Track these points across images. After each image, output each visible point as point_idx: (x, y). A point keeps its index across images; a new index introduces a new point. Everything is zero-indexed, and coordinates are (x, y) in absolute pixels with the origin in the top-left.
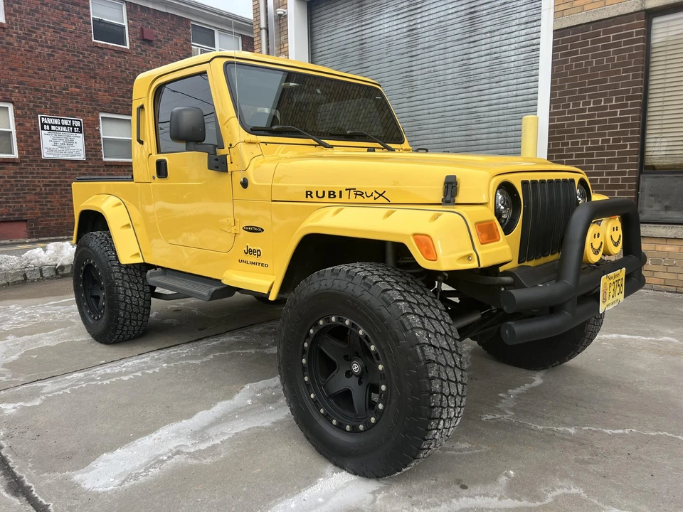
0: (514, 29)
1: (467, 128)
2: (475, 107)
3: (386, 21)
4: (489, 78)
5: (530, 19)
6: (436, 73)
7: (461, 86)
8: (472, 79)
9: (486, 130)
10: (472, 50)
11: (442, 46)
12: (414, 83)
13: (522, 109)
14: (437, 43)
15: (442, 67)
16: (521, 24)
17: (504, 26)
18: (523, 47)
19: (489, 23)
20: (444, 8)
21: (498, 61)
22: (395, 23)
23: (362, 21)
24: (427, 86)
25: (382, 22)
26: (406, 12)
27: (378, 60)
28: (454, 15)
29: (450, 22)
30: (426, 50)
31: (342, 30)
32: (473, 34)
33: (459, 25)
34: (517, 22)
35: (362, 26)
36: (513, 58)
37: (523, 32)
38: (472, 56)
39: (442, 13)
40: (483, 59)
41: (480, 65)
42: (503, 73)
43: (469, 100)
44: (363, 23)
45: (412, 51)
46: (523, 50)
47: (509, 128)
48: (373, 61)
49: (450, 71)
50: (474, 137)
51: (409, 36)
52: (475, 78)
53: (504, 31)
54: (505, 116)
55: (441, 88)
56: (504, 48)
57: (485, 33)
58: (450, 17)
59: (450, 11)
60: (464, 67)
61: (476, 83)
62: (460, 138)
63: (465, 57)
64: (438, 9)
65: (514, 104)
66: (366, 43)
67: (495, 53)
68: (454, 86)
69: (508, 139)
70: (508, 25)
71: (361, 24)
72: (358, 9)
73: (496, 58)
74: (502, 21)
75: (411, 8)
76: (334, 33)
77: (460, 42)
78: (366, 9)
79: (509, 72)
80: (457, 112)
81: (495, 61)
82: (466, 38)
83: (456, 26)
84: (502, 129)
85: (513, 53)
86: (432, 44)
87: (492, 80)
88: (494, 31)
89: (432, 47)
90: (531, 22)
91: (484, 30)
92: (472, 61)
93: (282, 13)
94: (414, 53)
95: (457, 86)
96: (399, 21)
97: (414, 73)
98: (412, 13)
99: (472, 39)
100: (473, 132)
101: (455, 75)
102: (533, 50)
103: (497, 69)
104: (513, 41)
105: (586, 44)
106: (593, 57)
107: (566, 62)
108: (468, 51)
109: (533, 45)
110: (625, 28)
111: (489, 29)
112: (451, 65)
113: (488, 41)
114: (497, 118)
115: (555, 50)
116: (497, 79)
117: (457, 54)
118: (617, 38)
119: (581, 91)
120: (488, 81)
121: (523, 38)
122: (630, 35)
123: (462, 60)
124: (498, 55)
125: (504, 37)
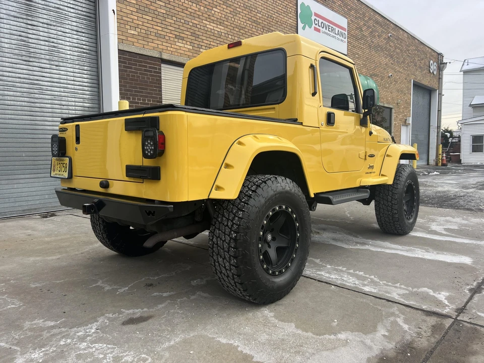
0: (68, 31)
1: (30, 96)
2: (37, 80)
4: (49, 60)
5: (80, 30)
7: (20, 58)
8: (32, 55)
9: (50, 101)
10: (30, 31)
13: (79, 91)
16: (73, 30)
17: (59, 25)
18: (76, 47)
19: (45, 16)
21: (56, 49)
32: (30, 18)
34: (70, 27)
36: (69, 52)
37: (75, 37)
38: (30, 36)
40: (42, 43)
41: (39, 47)
42: (61, 60)
43: (31, 72)
46: (76, 49)
47: (70, 103)
49: (6, 41)
50: (38, 105)
52: (35, 56)
53: (59, 29)
54: (66, 94)
56: (60, 42)
57: (42, 23)
60: (22, 43)
61: (37, 60)
62: (24, 104)
63: (23, 34)
65: (73, 87)
67: (53, 42)
68: (12, 56)
69: (70, 111)
70: (62, 26)
73: (54, 47)
74: (57, 20)
77: (15, 19)
79: (66, 61)
80: (18, 79)
81: (54, 49)
82: (22, 18)
84: (64, 103)
85: (68, 48)
87: (52, 63)
88: (51, 25)
90: (80, 32)
91: (41, 20)
92: (30, 41)
95: (16, 57)
99: (29, 22)
100: (36, 100)
101: (14, 46)
102: (84, 53)
103: (56, 55)
104: (68, 39)
105: (136, 65)
106: (140, 74)
107: (126, 71)
108: (26, 30)
109: (84, 49)
110: (153, 64)
111: (45, 21)
112: (7, 36)
113: (46, 30)
114: (59, 93)
115: (119, 62)
116: (56, 63)
117: (13, 28)
118: (150, 67)
119: (135, 91)
120: (48, 62)
121: (75, 41)
122: (156, 68)
123: (20, 36)
124: (56, 45)
125: (60, 33)
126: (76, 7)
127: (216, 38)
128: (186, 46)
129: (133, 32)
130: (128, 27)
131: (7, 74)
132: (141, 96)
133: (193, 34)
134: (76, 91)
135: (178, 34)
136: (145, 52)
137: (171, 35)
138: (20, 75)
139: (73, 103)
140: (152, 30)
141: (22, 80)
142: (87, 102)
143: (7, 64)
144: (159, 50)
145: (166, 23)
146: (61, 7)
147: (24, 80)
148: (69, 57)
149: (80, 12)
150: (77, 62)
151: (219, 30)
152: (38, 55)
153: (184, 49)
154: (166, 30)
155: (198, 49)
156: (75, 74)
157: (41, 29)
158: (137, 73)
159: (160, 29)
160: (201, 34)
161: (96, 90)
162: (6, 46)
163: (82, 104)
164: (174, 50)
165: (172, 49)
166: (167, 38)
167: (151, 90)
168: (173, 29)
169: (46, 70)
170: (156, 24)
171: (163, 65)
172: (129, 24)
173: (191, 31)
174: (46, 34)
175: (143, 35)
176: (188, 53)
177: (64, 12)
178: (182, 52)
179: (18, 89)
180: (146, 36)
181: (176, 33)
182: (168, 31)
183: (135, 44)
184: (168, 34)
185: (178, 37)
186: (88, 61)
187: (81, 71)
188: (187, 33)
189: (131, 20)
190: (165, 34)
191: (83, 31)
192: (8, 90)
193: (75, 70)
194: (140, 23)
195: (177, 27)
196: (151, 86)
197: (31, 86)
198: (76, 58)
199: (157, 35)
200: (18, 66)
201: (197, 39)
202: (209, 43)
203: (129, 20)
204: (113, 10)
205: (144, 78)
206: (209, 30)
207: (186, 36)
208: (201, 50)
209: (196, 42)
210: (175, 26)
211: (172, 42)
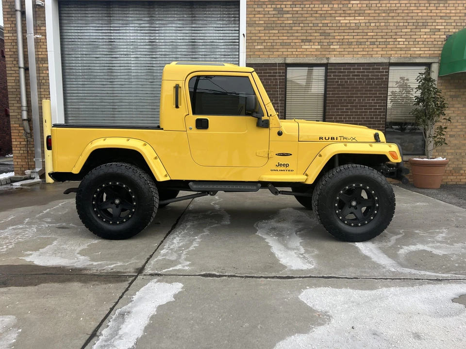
0: (218, 56)
3: (131, 31)
5: (226, 54)
11: (174, 56)
12: (155, 74)
14: (171, 53)
17: (212, 54)
19: (203, 50)
20: (174, 35)
22: (139, 35)
23: (111, 27)
25: (128, 31)
26: (147, 30)
27: (125, 55)
28: (182, 41)
29: (179, 43)
30: (163, 56)
31: (92, 28)
32: (194, 54)
33: (185, 47)
34: (220, 53)
35: (111, 30)
39: (174, 38)
44: (112, 29)
45: (153, 55)
48: (122, 55)
51: (150, 45)
53: (212, 56)
57: (202, 55)
58: (179, 41)
59: (179, 38)
64: (171, 34)
66: (115, 42)
70: (214, 54)
71: (109, 28)
72: (106, 18)
74: (211, 51)
75: (151, 29)
76: (84, 28)
78: (114, 20)
82: (189, 55)
83: (183, 47)
86: (168, 53)
88: (207, 55)
89: (167, 55)
91: (201, 53)
93: (41, 4)
94: (154, 56)
96: (142, 35)
97: (155, 68)
98: (152, 32)
99: (194, 56)
105: (261, 73)
111: (203, 53)
113: (204, 59)
122: (280, 73)
126: (225, 38)
127: (352, 31)
128: (313, 47)
129: (259, 47)
130: (256, 44)
133: (322, 34)
135: (305, 38)
137: (297, 41)
140: (278, 41)
144: (284, 56)
145: (293, 31)
146: (214, 41)
149: (227, 41)
151: (358, 22)
153: (311, 50)
154: (292, 38)
155: (328, 47)
157: (201, 59)
159: (286, 38)
160: (333, 31)
164: (300, 53)
165: (297, 53)
166: (292, 44)
167: (274, 91)
168: (300, 34)
170: (282, 35)
171: (289, 69)
172: (257, 41)
173: (321, 31)
175: (269, 47)
176: (316, 53)
177: (216, 44)
178: (309, 53)
180: (272, 47)
181: (302, 38)
182: (294, 38)
183: (261, 56)
184: (294, 41)
185: (305, 41)
188: (316, 34)
189: (259, 38)
190: (291, 41)
191: (229, 54)
194: (267, 38)
195: (305, 31)
196: (274, 88)
199: (282, 44)
201: (327, 37)
202: (342, 37)
203: (257, 38)
204: (244, 34)
205: (268, 83)
206: (343, 25)
207: (314, 38)
208: (332, 47)
209: (325, 41)
210: (302, 31)
211: (297, 47)
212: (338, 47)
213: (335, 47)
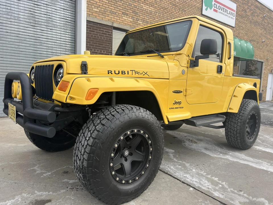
0: (58, 9)
1: (35, 47)
2: (39, 37)
4: (46, 26)
5: (65, 8)
6: (11, 11)
7: (29, 24)
8: (37, 23)
9: (45, 50)
10: (36, 9)
13: (63, 45)
15: (16, 10)
16: (61, 8)
17: (53, 5)
21: (51, 19)
24: (5, 16)
34: (60, 6)
36: (58, 22)
37: (63, 12)
38: (36, 11)
40: (43, 15)
41: (41, 18)
42: (53, 26)
43: (35, 33)
46: (63, 20)
47: (58, 52)
49: (22, 14)
50: (39, 52)
52: (38, 23)
53: (53, 7)
54: (56, 46)
55: (16, 21)
56: (53, 15)
57: (43, 4)
60: (31, 15)
61: (39, 26)
62: (30, 51)
63: (32, 10)
65: (60, 42)
67: (49, 15)
68: (25, 23)
70: (55, 6)
73: (50, 18)
74: (52, 2)
79: (57, 27)
80: (28, 37)
81: (49, 19)
84: (54, 51)
85: (58, 19)
87: (48, 27)
88: (48, 5)
90: (66, 10)
92: (36, 14)
95: (27, 23)
100: (38, 49)
101: (26, 17)
102: (67, 22)
103: (50, 23)
104: (58, 14)
105: (97, 30)
106: (99, 35)
107: (91, 33)
108: (33, 8)
109: (67, 20)
110: (108, 30)
111: (45, 3)
112: (22, 11)
113: (45, 8)
114: (51, 45)
115: (87, 28)
116: (51, 28)
117: (26, 6)
118: (106, 32)
119: (96, 46)
120: (45, 27)
121: (62, 15)
122: (109, 32)
123: (30, 11)
124: (51, 17)
125: (53, 10)
127: (148, 15)
128: (129, 19)
129: (96, 10)
130: (93, 7)
131: (22, 33)
132: (99, 49)
133: (133, 12)
134: (61, 44)
135: (124, 11)
136: (103, 22)
137: (120, 12)
138: (29, 34)
139: (59, 52)
140: (108, 9)
141: (30, 37)
142: (67, 51)
143: (22, 28)
144: (112, 21)
145: (117, 5)
147: (31, 37)
148: (58, 24)
150: (63, 28)
151: (151, 10)
152: (40, 23)
153: (128, 21)
154: (117, 9)
155: (136, 21)
156: (61, 34)
157: (42, 7)
158: (97, 35)
159: (113, 8)
160: (139, 12)
161: (73, 44)
162: (22, 17)
163: (64, 52)
164: (121, 21)
165: (120, 21)
166: (117, 14)
167: (105, 45)
168: (121, 8)
169: (44, 31)
170: (111, 5)
171: (114, 30)
172: (94, 5)
173: (133, 10)
174: (45, 11)
175: (102, 12)
176: (130, 24)
178: (127, 23)
179: (28, 42)
180: (104, 12)
182: (118, 10)
183: (97, 17)
184: (118, 12)
185: (124, 14)
186: (69, 27)
187: (65, 33)
188: (130, 11)
189: (95, 3)
190: (116, 11)
191: (67, 9)
192: (22, 42)
193: (61, 32)
194: (101, 5)
195: (124, 7)
196: (106, 43)
197: (35, 40)
198: (62, 25)
199: (111, 12)
200: (28, 29)
201: (136, 15)
202: (144, 17)
205: (101, 38)
206: (144, 9)
207: (129, 13)
208: (138, 22)
209: (135, 17)
210: (123, 7)
211: (120, 17)
212: (141, 23)
213: (140, 22)
